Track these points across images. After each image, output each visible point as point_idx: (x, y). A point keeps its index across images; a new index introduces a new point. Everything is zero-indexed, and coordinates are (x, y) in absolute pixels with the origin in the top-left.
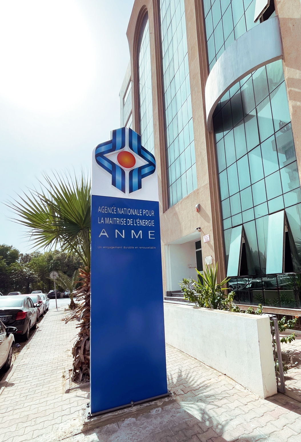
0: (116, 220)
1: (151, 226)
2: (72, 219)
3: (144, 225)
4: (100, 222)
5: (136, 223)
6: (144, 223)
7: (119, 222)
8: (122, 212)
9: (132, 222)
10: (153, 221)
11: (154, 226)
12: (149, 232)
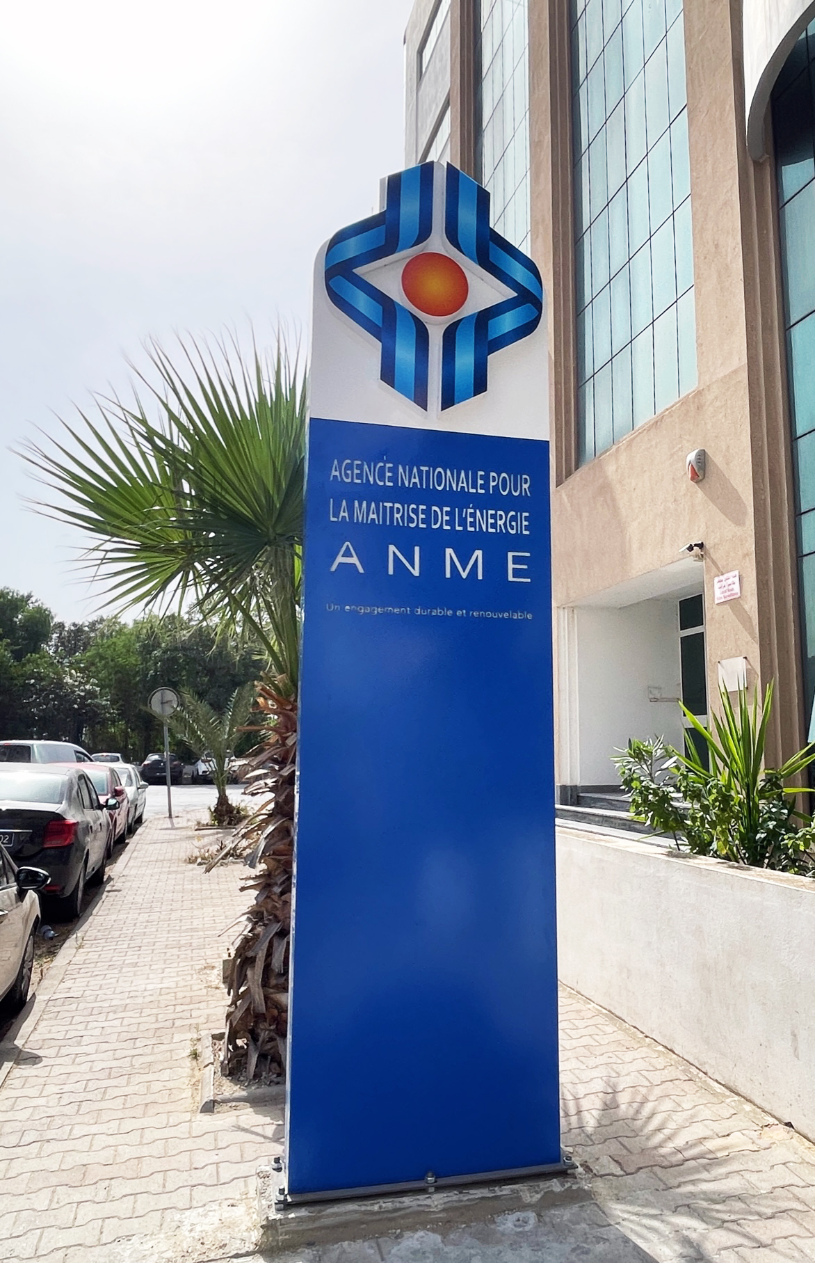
0: (392, 508)
1: (519, 536)
2: (239, 506)
3: (491, 530)
4: (336, 515)
5: (463, 522)
6: (493, 521)
7: (402, 517)
8: (413, 480)
9: (448, 518)
10: (527, 514)
11: (527, 533)
12: (510, 555)
